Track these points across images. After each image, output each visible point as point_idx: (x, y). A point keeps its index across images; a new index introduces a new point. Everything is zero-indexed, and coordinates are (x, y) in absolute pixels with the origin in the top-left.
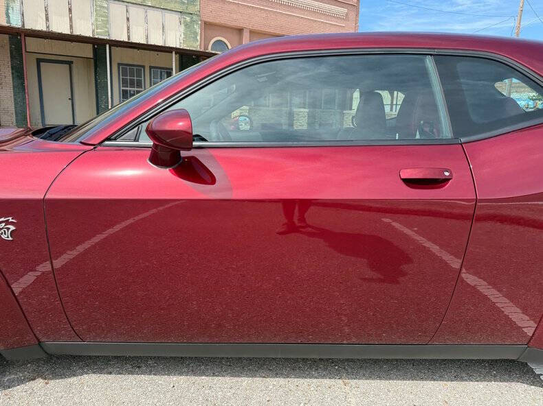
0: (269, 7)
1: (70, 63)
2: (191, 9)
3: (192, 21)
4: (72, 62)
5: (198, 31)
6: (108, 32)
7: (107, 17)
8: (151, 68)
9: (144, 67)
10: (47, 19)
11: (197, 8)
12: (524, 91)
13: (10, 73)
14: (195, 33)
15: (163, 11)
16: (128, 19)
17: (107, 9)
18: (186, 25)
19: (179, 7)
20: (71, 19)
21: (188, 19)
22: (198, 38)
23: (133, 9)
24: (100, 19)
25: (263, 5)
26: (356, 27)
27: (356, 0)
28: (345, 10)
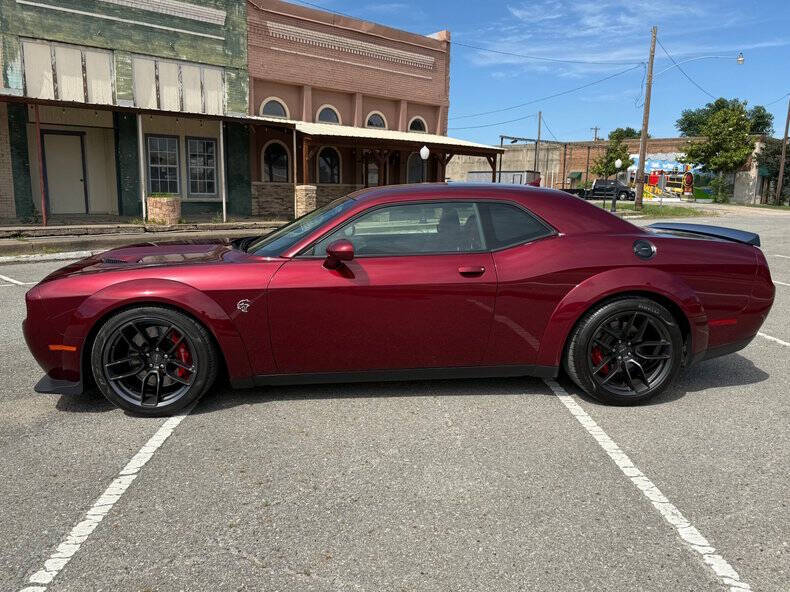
0: (335, 57)
1: (81, 135)
2: (237, 63)
3: (239, 78)
4: (84, 133)
5: (247, 90)
6: (132, 94)
7: (131, 75)
8: (187, 138)
9: (178, 137)
10: (55, 81)
11: (244, 61)
12: (671, 151)
13: (9, 150)
14: (243, 94)
15: (202, 66)
16: (157, 78)
17: (131, 65)
18: (231, 82)
19: (221, 61)
20: (85, 80)
21: (233, 75)
22: (247, 99)
23: (162, 65)
24: (122, 79)
25: (328, 56)
26: (447, 80)
27: (445, 45)
28: (432, 59)
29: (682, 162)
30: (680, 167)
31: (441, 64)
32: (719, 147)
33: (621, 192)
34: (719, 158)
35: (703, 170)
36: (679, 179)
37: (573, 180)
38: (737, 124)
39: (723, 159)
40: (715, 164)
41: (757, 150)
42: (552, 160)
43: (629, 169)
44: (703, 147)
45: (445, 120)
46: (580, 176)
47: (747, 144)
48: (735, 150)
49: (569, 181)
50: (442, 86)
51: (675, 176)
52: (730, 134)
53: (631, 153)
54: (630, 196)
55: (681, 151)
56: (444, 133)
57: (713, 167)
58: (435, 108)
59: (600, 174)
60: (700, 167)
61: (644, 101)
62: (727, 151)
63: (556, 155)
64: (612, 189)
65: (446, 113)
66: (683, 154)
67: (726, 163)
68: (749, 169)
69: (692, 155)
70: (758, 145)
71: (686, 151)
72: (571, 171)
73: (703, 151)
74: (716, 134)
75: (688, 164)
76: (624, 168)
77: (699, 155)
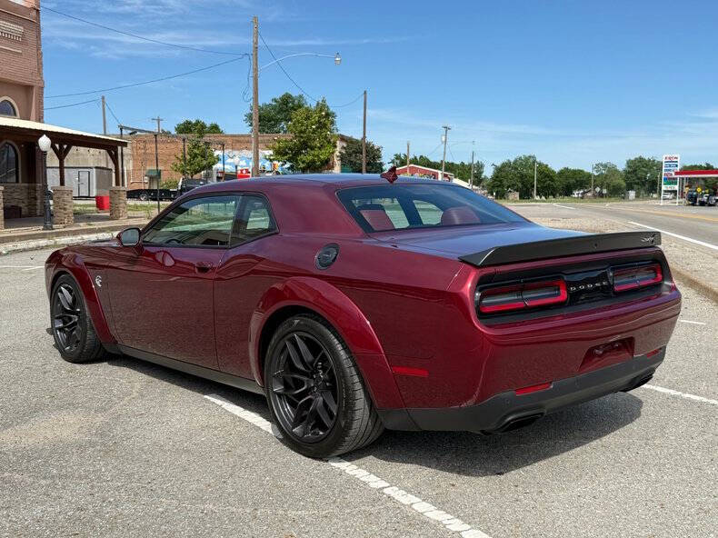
26: (39, 55)
27: (34, 13)
28: (21, 29)
29: (271, 160)
30: (267, 164)
31: (31, 36)
32: (305, 145)
34: (307, 157)
35: (291, 168)
37: (151, 179)
38: (319, 122)
39: (310, 158)
40: (303, 162)
41: (338, 149)
43: (214, 167)
44: (290, 144)
45: (40, 103)
46: (159, 175)
47: (329, 142)
48: (320, 148)
49: (146, 179)
50: (34, 62)
52: (314, 132)
53: (215, 149)
55: (268, 148)
56: (40, 119)
57: (302, 165)
58: (28, 88)
59: (184, 172)
60: (288, 165)
61: (252, 95)
62: (312, 149)
65: (41, 95)
66: (271, 152)
67: (314, 162)
68: (333, 167)
69: (280, 153)
70: (339, 144)
71: (273, 148)
72: (148, 168)
73: (290, 149)
74: (301, 132)
75: (275, 162)
76: (210, 167)
77: (287, 153)
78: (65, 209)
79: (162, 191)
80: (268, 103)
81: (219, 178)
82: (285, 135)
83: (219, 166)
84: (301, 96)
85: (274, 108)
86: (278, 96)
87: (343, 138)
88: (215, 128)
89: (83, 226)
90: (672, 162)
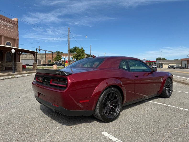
30: (72, 59)
32: (79, 55)
33: (61, 65)
34: (79, 58)
36: (72, 62)
37: (49, 62)
39: (80, 58)
42: (43, 57)
44: (76, 55)
46: (50, 61)
47: (84, 55)
49: (48, 62)
51: (71, 61)
52: (81, 53)
53: (62, 56)
54: (63, 65)
55: (72, 56)
57: (79, 59)
59: (55, 61)
60: (76, 59)
62: (81, 56)
63: (44, 56)
64: (59, 64)
69: (74, 57)
70: (86, 55)
71: (73, 56)
72: (48, 60)
73: (76, 56)
74: (78, 53)
75: (73, 59)
76: (60, 60)
77: (75, 57)
78: (20, 68)
79: (51, 64)
80: (72, 48)
81: (62, 62)
82: (75, 54)
83: (62, 59)
84: (78, 47)
85: (73, 49)
86: (74, 47)
87: (86, 54)
88: (62, 53)
89: (25, 72)
90: (144, 60)
